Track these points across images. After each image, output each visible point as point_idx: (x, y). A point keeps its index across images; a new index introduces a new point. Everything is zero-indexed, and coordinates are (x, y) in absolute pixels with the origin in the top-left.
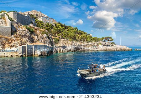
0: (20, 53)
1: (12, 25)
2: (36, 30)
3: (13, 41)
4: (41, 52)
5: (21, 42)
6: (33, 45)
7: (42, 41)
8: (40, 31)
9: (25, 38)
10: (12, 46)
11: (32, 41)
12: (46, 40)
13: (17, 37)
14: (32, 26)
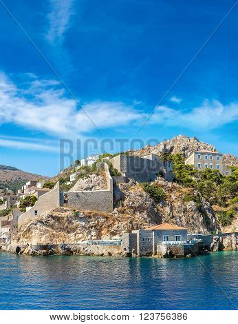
0: (125, 249)
1: (115, 186)
2: (171, 191)
3: (116, 222)
4: (169, 247)
5: (131, 223)
6: (153, 230)
7: (183, 218)
8: (178, 194)
9: (140, 213)
10: (114, 234)
11: (157, 219)
12: (192, 217)
13: (123, 213)
14: (160, 182)
